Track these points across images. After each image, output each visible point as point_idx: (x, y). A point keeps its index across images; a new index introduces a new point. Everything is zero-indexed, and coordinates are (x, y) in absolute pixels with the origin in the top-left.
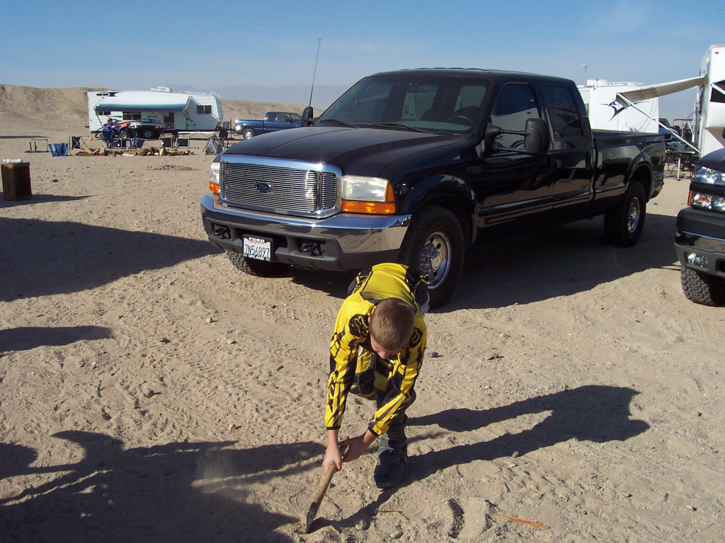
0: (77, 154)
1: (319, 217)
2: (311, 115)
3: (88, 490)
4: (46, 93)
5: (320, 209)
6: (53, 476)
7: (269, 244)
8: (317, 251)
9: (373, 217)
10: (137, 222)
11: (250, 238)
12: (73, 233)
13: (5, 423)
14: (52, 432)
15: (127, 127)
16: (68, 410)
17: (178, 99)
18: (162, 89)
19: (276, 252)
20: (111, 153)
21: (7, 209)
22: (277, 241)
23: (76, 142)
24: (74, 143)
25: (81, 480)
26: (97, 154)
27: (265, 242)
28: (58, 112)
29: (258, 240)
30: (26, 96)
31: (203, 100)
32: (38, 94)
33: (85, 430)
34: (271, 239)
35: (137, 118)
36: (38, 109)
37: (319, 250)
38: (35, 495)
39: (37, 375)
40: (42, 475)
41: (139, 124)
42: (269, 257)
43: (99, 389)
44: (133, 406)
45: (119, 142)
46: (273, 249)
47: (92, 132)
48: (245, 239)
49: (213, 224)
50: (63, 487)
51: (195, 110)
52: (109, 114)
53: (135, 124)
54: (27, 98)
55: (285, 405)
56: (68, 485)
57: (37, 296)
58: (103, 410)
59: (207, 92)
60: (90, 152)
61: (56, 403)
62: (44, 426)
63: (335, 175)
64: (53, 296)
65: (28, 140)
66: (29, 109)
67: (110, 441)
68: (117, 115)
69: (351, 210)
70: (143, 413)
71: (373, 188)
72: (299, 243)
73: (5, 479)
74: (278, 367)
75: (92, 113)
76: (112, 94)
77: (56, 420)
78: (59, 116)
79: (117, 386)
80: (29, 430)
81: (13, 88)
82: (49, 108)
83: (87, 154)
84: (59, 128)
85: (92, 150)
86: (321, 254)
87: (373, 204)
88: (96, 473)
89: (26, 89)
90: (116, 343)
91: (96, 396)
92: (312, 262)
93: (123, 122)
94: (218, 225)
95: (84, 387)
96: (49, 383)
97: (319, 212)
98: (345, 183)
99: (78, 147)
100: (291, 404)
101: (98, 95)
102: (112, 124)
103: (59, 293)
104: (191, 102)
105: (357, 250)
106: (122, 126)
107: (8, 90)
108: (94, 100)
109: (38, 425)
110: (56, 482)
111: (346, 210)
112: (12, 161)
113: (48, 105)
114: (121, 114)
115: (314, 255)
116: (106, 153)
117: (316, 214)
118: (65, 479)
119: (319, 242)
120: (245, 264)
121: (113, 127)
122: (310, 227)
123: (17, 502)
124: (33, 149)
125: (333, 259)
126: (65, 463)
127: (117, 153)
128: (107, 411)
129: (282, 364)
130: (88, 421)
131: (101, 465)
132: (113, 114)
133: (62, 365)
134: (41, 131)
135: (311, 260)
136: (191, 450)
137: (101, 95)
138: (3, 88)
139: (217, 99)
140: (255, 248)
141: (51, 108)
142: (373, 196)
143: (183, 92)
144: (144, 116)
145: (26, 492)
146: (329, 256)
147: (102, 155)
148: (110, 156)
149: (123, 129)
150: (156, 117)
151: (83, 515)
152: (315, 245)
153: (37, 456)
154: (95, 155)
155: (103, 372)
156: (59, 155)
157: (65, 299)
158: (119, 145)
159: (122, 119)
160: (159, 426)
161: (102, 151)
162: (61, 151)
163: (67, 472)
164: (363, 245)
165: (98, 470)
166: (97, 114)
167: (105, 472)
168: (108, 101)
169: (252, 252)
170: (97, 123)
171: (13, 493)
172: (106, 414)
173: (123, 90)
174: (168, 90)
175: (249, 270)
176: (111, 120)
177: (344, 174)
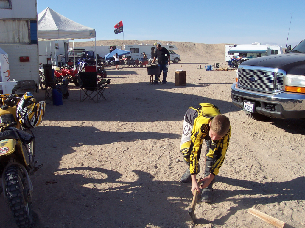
0: (216, 70)
1: (275, 94)
2: (290, 49)
3: (130, 192)
4: (211, 46)
5: (275, 89)
6: (121, 185)
7: (253, 104)
8: (273, 109)
9: (300, 94)
10: (221, 96)
11: (246, 102)
12: (192, 99)
13: (119, 164)
14: (132, 170)
15: (240, 59)
16: (143, 163)
17: (263, 48)
18: (257, 44)
19: (256, 109)
20: (230, 69)
21: (174, 89)
22: (257, 104)
23: (217, 65)
24: (216, 66)
25: (130, 188)
26: (224, 70)
27: (252, 104)
28: (215, 54)
29: (249, 103)
30: (203, 47)
31: (274, 48)
32: (208, 47)
33: (144, 171)
34: (254, 103)
35: (245, 56)
36: (207, 52)
37: (274, 108)
38: (111, 190)
39: (141, 149)
40: (118, 184)
41: (246, 58)
42: (253, 110)
43: (160, 157)
44: (168, 165)
45: (235, 65)
46: (255, 107)
47: (227, 62)
48: (244, 102)
49: (234, 96)
50: (122, 189)
51: (271, 52)
52: (234, 54)
53: (244, 58)
54: (203, 48)
55: (230, 174)
56: (124, 189)
57: (163, 121)
58: (156, 165)
59: (276, 45)
60: (221, 69)
61: (141, 160)
62: (131, 167)
63: (282, 74)
64: (169, 122)
65: (198, 64)
66: (204, 53)
67: (150, 176)
68: (237, 55)
69: (290, 91)
70: (170, 168)
71: (300, 80)
72: (266, 105)
73: (105, 183)
74: (239, 158)
75: (227, 54)
76: (235, 46)
77: (136, 165)
78: (215, 55)
79: (168, 157)
80: (125, 168)
81: (198, 44)
82: (212, 52)
83: (220, 70)
84: (214, 60)
85: (222, 68)
86: (275, 111)
87: (300, 88)
88: (137, 186)
89: (203, 45)
90: (180, 141)
91: (157, 159)
92: (270, 114)
93: (239, 58)
94: (236, 96)
95: (156, 155)
96: (144, 152)
97: (275, 91)
98: (287, 78)
99: (218, 67)
100: (233, 174)
101: (229, 46)
102: (234, 58)
103: (172, 121)
104: (269, 49)
105: (292, 109)
106: (239, 59)
107: (196, 45)
108: (228, 49)
109: (130, 166)
110: (121, 187)
111: (288, 91)
112: (179, 71)
113: (211, 51)
114: (239, 54)
115: (272, 111)
116: (228, 70)
117: (274, 92)
118: (125, 187)
119: (274, 105)
120: (251, 115)
121: (235, 59)
122: (271, 98)
123: (103, 191)
124: (200, 68)
125: (280, 113)
126: (129, 181)
127: (232, 70)
128: (157, 165)
129: (242, 157)
130: (147, 168)
131: (141, 184)
132: (235, 54)
133: (153, 146)
134: (207, 61)
135: (270, 113)
136: (178, 185)
137: (231, 46)
138: (194, 44)
139: (280, 48)
140: (248, 106)
141: (213, 52)
142: (301, 84)
143: (265, 45)
144: (248, 55)
145: (109, 188)
146: (278, 111)
147: (226, 70)
148: (229, 71)
149: (239, 60)
150: (254, 55)
151: (121, 201)
152: (271, 106)
153: (121, 177)
154: (223, 70)
155: (167, 151)
156: (209, 70)
157: (173, 123)
158: (235, 67)
159: (239, 56)
160: (173, 174)
161: (226, 69)
162: (210, 68)
163: (127, 185)
164: (295, 107)
165: (138, 186)
166: (229, 54)
167: (140, 187)
168: (234, 49)
169: (247, 108)
170: (229, 58)
171: (105, 188)
172: (157, 166)
173: (240, 44)
174: (259, 44)
175: (253, 117)
176: (234, 56)
177: (287, 74)
